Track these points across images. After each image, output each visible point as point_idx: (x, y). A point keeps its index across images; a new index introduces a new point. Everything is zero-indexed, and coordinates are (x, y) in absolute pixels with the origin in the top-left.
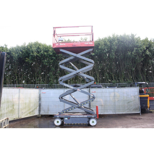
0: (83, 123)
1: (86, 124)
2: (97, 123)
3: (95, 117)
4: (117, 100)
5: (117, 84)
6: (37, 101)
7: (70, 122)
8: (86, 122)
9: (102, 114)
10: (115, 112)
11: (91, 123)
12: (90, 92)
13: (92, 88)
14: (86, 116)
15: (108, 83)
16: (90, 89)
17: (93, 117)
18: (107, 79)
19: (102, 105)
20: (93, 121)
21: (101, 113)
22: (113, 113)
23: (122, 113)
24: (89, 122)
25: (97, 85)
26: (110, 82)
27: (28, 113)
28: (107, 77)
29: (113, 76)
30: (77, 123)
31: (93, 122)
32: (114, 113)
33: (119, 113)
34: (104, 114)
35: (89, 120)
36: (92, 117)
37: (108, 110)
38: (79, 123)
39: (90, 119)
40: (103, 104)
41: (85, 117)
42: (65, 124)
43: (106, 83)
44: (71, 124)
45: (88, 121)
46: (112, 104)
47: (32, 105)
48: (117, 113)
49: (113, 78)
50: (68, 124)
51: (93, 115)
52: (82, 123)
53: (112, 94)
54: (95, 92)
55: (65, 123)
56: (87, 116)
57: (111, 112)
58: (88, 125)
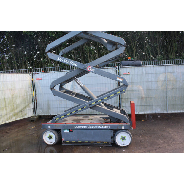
0: (102, 141)
1: (108, 143)
2: (131, 142)
3: (127, 128)
4: (170, 87)
5: (164, 61)
6: (28, 94)
7: (73, 138)
8: (107, 139)
9: (143, 113)
10: (167, 111)
11: (119, 141)
12: (119, 75)
13: (123, 66)
14: (107, 126)
15: (149, 60)
16: (120, 69)
17: (123, 128)
18: (149, 54)
19: (142, 98)
20: (123, 136)
21: (140, 111)
22: (162, 112)
23: (179, 111)
24: (113, 137)
25: (133, 61)
26: (152, 59)
27: (11, 114)
28: (148, 51)
29: (158, 49)
30: (88, 139)
31: (123, 138)
32: (165, 112)
33: (173, 112)
34: (146, 113)
35: (114, 135)
36: (120, 128)
37: (154, 107)
38: (93, 140)
39: (116, 131)
40: (144, 96)
41: (105, 127)
42: (64, 142)
43: (147, 60)
44: (76, 142)
45: (112, 135)
46: (162, 96)
47: (18, 101)
48: (170, 112)
49: (159, 52)
50: (70, 142)
51: (123, 124)
52: (98, 140)
53: (162, 77)
54: (128, 74)
55: (63, 139)
56: (110, 126)
57: (159, 110)
58: (111, 144)
